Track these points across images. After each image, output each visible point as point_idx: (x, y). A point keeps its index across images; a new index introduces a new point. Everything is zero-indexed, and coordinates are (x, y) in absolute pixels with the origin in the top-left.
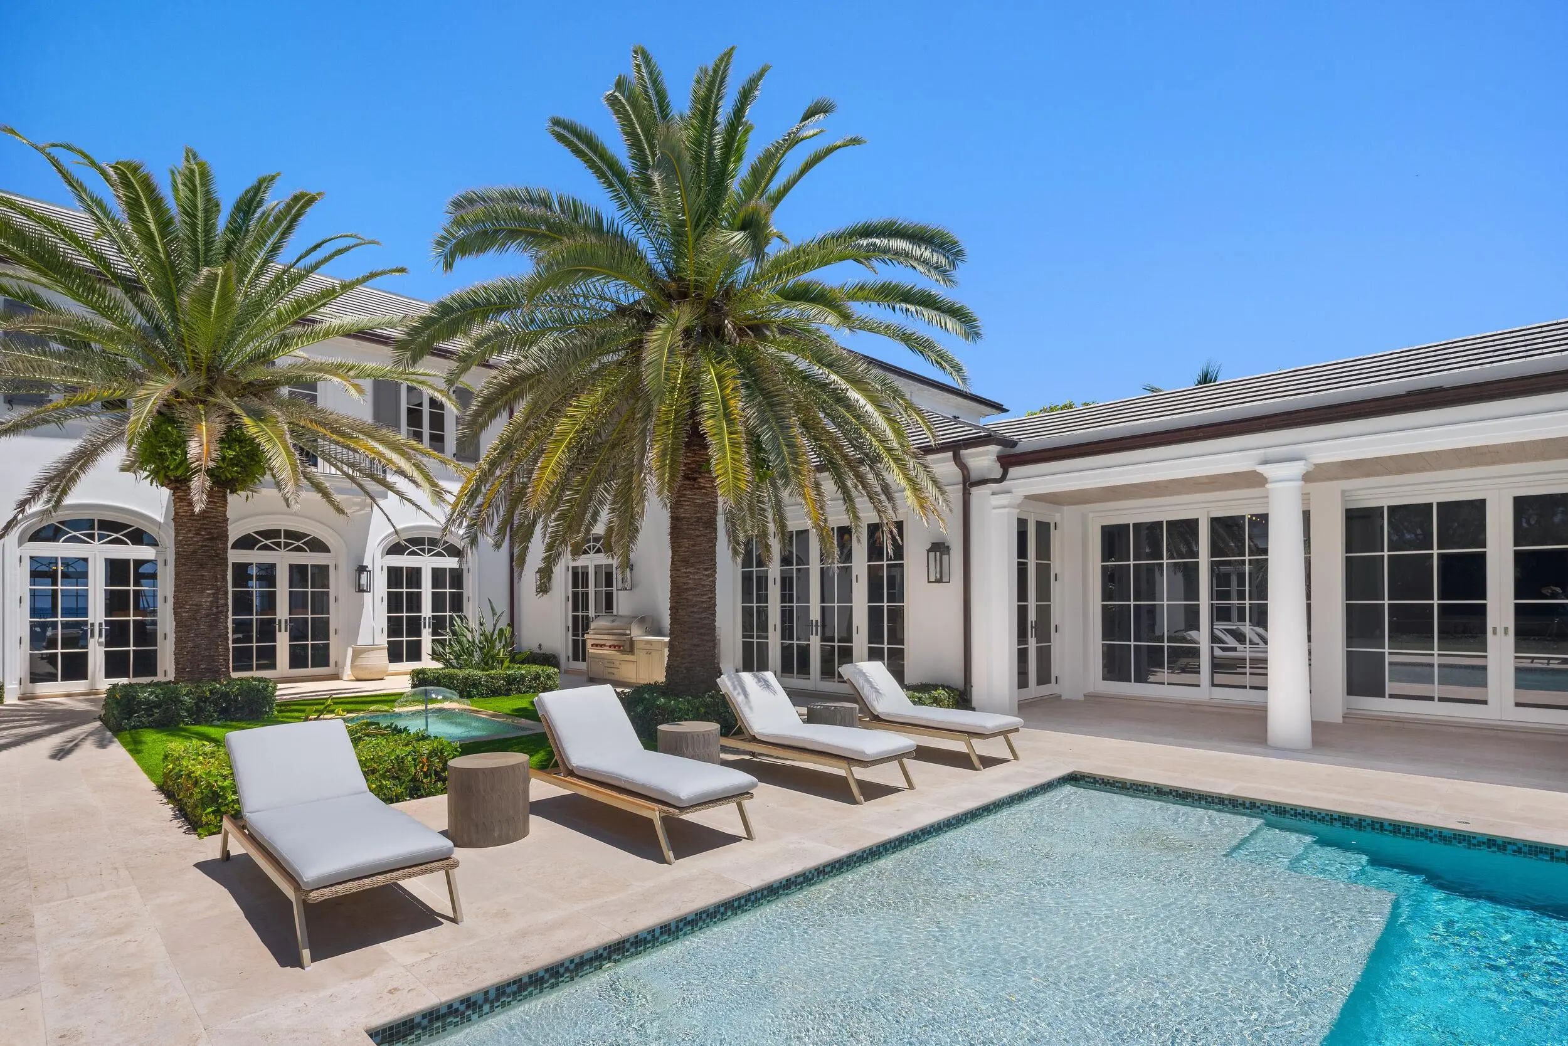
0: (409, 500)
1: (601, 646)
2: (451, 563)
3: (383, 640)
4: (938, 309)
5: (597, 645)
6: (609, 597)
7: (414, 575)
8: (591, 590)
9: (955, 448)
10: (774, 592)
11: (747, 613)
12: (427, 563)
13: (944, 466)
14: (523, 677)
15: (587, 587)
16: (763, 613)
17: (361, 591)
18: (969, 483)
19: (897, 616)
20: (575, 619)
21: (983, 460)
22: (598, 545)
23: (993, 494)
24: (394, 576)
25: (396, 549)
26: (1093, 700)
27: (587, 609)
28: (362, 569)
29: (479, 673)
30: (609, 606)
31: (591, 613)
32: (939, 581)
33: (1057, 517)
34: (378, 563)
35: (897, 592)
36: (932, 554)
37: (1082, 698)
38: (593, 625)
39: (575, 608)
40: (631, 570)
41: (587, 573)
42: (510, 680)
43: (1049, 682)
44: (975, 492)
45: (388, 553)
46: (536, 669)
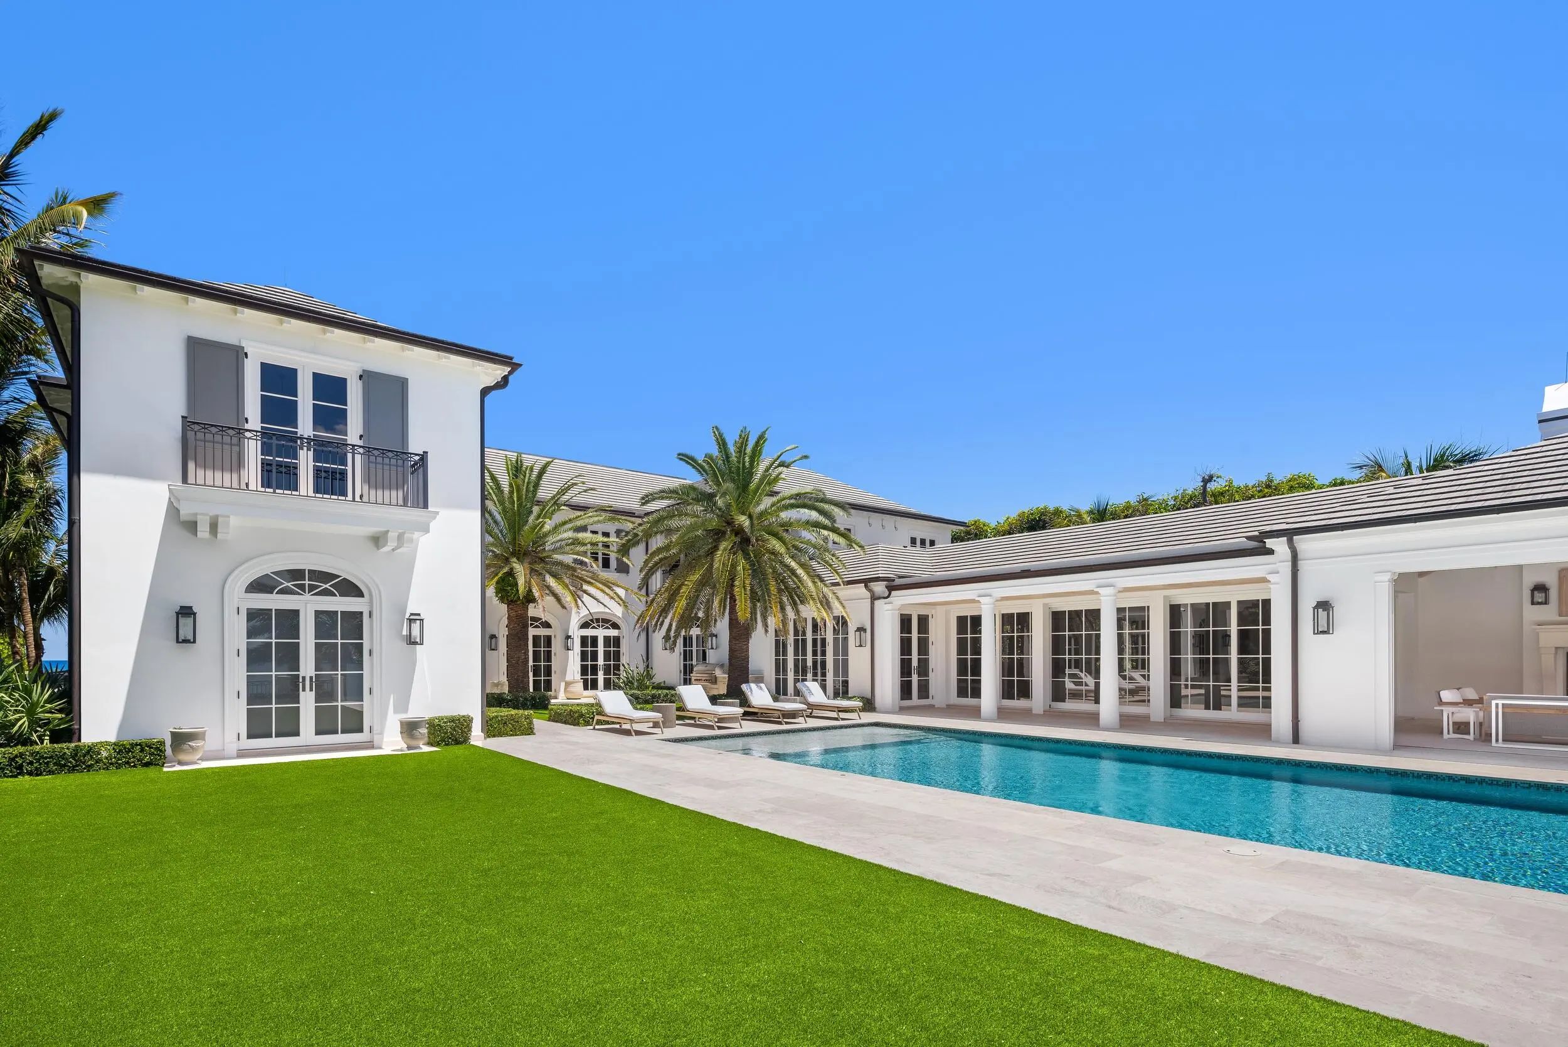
0: (601, 603)
1: (699, 680)
2: (613, 633)
3: (578, 676)
4: (838, 533)
5: (697, 680)
6: (704, 652)
7: (594, 640)
8: (694, 649)
9: (866, 582)
10: (790, 650)
11: (777, 662)
12: (601, 633)
13: (860, 590)
14: (659, 695)
15: (692, 647)
16: (785, 661)
17: (568, 649)
18: (874, 598)
19: (846, 662)
20: (685, 666)
21: (879, 588)
22: (698, 623)
23: (886, 604)
24: (584, 640)
25: (585, 625)
26: (949, 707)
27: (692, 660)
28: (568, 637)
29: (639, 692)
30: (704, 658)
31: (694, 662)
32: (861, 646)
33: (933, 612)
34: (577, 633)
35: (846, 652)
36: (858, 633)
37: (945, 707)
38: (695, 669)
39: (685, 660)
40: (717, 637)
41: (692, 638)
42: (654, 696)
43: (928, 698)
44: (877, 603)
45: (581, 628)
46: (665, 691)
